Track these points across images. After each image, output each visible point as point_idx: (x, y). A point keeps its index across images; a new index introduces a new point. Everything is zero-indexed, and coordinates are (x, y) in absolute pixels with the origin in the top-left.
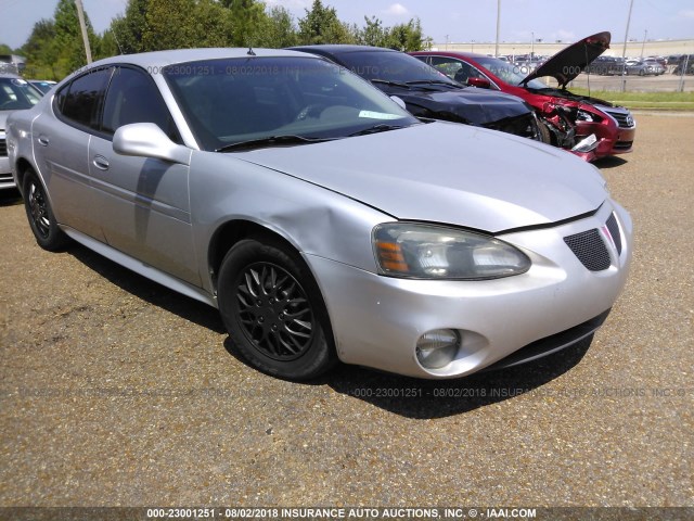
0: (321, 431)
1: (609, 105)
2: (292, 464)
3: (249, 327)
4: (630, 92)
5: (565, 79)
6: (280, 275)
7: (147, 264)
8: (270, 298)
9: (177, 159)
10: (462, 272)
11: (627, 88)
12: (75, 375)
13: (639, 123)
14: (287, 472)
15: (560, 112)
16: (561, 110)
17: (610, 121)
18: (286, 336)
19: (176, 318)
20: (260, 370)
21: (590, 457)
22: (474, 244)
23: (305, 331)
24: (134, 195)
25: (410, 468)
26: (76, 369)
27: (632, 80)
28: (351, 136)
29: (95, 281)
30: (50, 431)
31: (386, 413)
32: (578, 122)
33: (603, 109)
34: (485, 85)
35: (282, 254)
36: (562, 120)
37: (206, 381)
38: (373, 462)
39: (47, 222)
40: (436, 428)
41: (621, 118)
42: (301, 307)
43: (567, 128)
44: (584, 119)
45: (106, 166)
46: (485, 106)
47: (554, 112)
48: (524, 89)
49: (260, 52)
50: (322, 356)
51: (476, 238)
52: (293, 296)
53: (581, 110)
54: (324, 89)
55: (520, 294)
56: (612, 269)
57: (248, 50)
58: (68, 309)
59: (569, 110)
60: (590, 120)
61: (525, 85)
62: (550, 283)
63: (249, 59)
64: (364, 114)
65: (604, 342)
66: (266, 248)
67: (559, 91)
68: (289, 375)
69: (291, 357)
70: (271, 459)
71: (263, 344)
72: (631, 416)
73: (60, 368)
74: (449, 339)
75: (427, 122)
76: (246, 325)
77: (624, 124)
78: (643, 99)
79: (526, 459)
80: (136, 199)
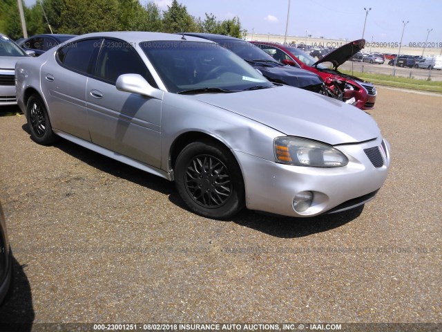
0: (238, 243)
1: (362, 81)
2: (227, 257)
3: (192, 190)
4: (366, 72)
5: (337, 64)
6: (215, 162)
7: (117, 153)
8: (207, 174)
9: (155, 96)
10: (317, 163)
11: (364, 70)
12: (88, 214)
13: (377, 93)
14: (226, 261)
15: (335, 83)
16: (336, 82)
17: (364, 90)
18: (215, 195)
19: (138, 186)
20: (196, 213)
21: (374, 258)
22: (324, 149)
23: (226, 192)
24: (119, 113)
25: (288, 261)
26: (88, 210)
27: (367, 65)
28: (245, 90)
29: (79, 164)
30: (87, 241)
31: (268, 236)
32: (345, 90)
33: (360, 83)
34: (293, 64)
35: (218, 151)
36: (336, 88)
37: (168, 218)
38: (268, 258)
39: (44, 127)
40: (296, 242)
41: (370, 89)
42: (225, 179)
43: (339, 93)
44: (349, 88)
45: (100, 96)
46: (299, 78)
47: (332, 83)
48: (315, 69)
49: (189, 38)
50: (235, 205)
51: (325, 147)
52: (221, 173)
53: (348, 83)
54: (205, 60)
55: (345, 175)
56: (384, 167)
57: (182, 36)
58: (68, 179)
59: (340, 82)
60: (352, 89)
61: (316, 66)
62: (358, 171)
63: (182, 42)
64: (244, 78)
65: (372, 207)
66: (209, 147)
67: (333, 70)
68: (214, 216)
69: (215, 206)
70: (216, 254)
71: (200, 199)
72: (390, 241)
73: (77, 210)
74: (307, 197)
75: (278, 85)
76: (190, 189)
77: (371, 92)
78: (373, 78)
79: (344, 258)
80: (120, 116)
